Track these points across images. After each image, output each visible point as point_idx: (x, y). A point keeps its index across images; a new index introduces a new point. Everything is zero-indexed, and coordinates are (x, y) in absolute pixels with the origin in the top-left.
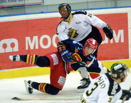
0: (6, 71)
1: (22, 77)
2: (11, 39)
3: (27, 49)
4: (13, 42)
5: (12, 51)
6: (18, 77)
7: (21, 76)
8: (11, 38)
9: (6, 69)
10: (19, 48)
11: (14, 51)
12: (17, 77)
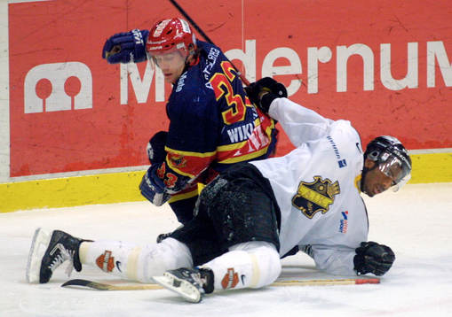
0: (47, 178)
1: (103, 203)
2: (68, 63)
3: (124, 100)
4: (73, 74)
5: (70, 108)
6: (89, 203)
7: (100, 198)
8: (66, 61)
9: (46, 171)
10: (94, 99)
11: (76, 108)
12: (83, 204)
